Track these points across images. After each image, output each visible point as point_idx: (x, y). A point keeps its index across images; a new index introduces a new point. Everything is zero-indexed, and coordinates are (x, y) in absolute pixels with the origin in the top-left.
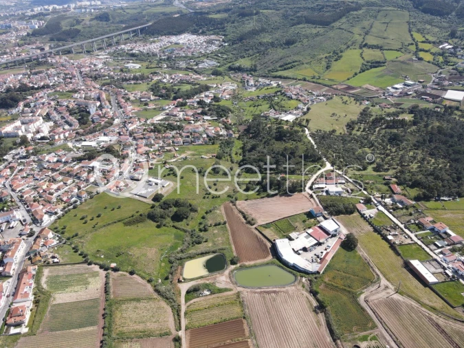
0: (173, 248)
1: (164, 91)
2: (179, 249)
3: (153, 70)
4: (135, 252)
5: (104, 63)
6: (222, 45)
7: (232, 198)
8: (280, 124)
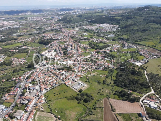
0: (81, 114)
1: (93, 45)
2: (83, 115)
3: (91, 37)
4: (67, 112)
5: (77, 32)
6: (118, 29)
7: (108, 97)
8: (134, 66)
